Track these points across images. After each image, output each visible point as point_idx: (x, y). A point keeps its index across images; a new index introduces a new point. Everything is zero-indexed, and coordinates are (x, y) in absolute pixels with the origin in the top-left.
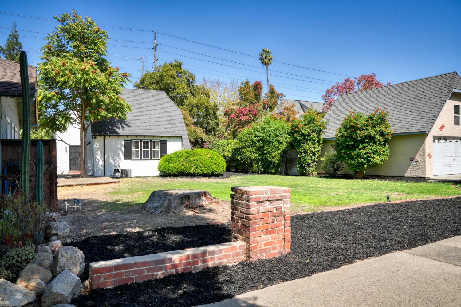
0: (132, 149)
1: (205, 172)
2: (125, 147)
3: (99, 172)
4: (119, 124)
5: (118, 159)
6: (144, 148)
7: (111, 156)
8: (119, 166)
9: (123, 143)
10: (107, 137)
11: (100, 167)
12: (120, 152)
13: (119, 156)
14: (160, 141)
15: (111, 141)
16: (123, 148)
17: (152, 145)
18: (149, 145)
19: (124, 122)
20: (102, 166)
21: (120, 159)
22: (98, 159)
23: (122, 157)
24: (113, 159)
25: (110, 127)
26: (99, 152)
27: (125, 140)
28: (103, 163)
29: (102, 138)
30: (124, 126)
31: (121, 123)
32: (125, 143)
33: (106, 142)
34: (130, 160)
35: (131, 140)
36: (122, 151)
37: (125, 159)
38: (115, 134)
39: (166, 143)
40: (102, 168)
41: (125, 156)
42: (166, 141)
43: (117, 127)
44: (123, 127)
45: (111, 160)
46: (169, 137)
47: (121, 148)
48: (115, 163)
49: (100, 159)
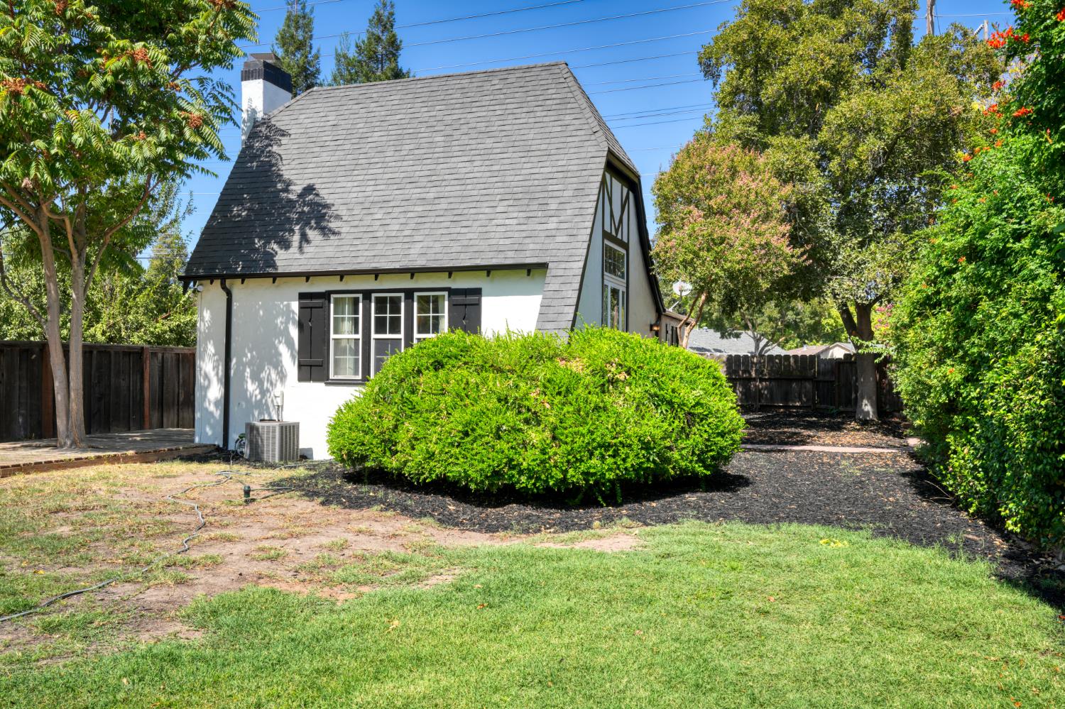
0: (332, 336)
2: (301, 326)
3: (208, 429)
4: (296, 228)
5: (274, 376)
6: (381, 326)
7: (250, 364)
8: (279, 408)
9: (295, 306)
10: (238, 288)
11: (212, 408)
12: (283, 349)
13: (277, 365)
14: (452, 292)
15: (250, 297)
16: (294, 332)
17: (416, 315)
18: (402, 315)
19: (320, 218)
20: (216, 404)
21: (282, 376)
22: (206, 376)
23: (291, 367)
24: (256, 377)
25: (258, 243)
26: (211, 349)
27: (302, 296)
28: (223, 390)
29: (220, 287)
31: (304, 225)
32: (301, 308)
33: (235, 305)
34: (321, 385)
35: (326, 296)
36: (289, 344)
37: (302, 378)
38: (264, 271)
39: (478, 305)
40: (218, 413)
41: (301, 366)
42: (478, 292)
43: (280, 241)
44: (304, 239)
45: (249, 381)
46: (489, 270)
47: (287, 329)
48: (264, 392)
49: (212, 374)
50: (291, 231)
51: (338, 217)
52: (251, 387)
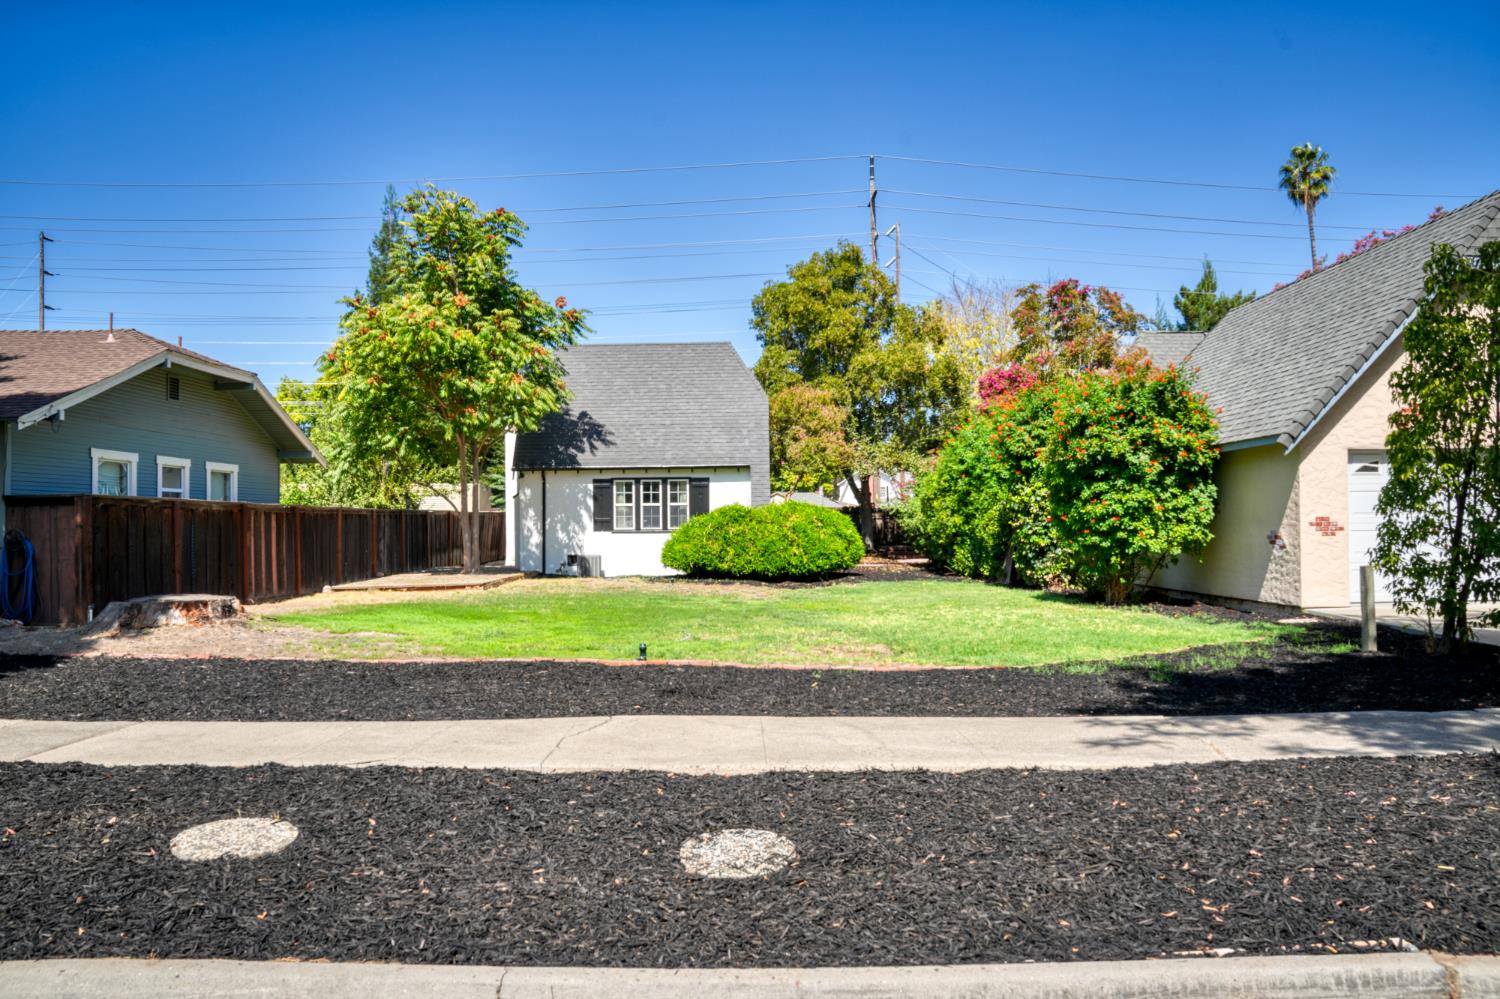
0: (615, 504)
1: (760, 568)
2: (595, 498)
3: (531, 562)
4: (585, 439)
5: (577, 528)
6: (647, 498)
7: (560, 521)
8: (580, 548)
9: (591, 487)
10: (550, 476)
11: (534, 549)
12: (583, 512)
13: (579, 521)
14: (691, 480)
15: (561, 485)
16: (590, 502)
17: (669, 492)
18: (660, 492)
19: (599, 434)
20: (537, 546)
21: (583, 529)
22: (529, 530)
23: (589, 523)
24: (565, 529)
25: (561, 449)
26: (531, 513)
27: (595, 481)
28: (541, 538)
29: (537, 475)
30: (597, 444)
31: (590, 438)
32: (595, 488)
33: (547, 486)
34: (609, 533)
35: (611, 481)
36: (587, 509)
37: (596, 529)
38: (570, 465)
39: (707, 487)
40: (538, 552)
41: (595, 522)
42: (707, 480)
43: (576, 448)
44: (592, 447)
45: (560, 532)
46: (715, 468)
47: (585, 501)
48: (570, 539)
49: (533, 528)
50: (581, 441)
51: (611, 433)
52: (561, 535)
